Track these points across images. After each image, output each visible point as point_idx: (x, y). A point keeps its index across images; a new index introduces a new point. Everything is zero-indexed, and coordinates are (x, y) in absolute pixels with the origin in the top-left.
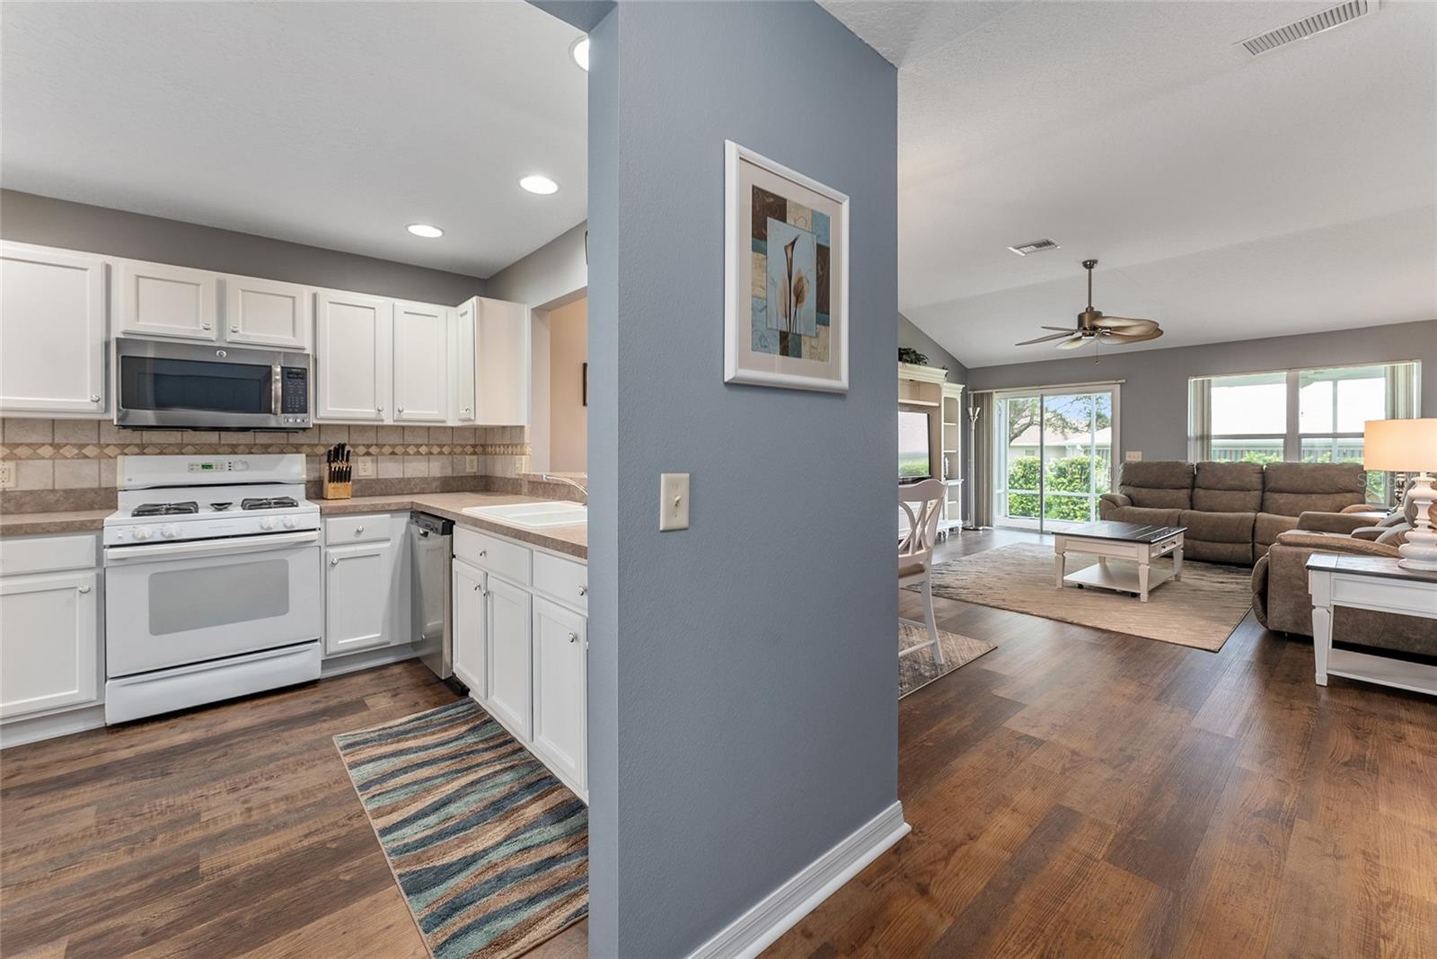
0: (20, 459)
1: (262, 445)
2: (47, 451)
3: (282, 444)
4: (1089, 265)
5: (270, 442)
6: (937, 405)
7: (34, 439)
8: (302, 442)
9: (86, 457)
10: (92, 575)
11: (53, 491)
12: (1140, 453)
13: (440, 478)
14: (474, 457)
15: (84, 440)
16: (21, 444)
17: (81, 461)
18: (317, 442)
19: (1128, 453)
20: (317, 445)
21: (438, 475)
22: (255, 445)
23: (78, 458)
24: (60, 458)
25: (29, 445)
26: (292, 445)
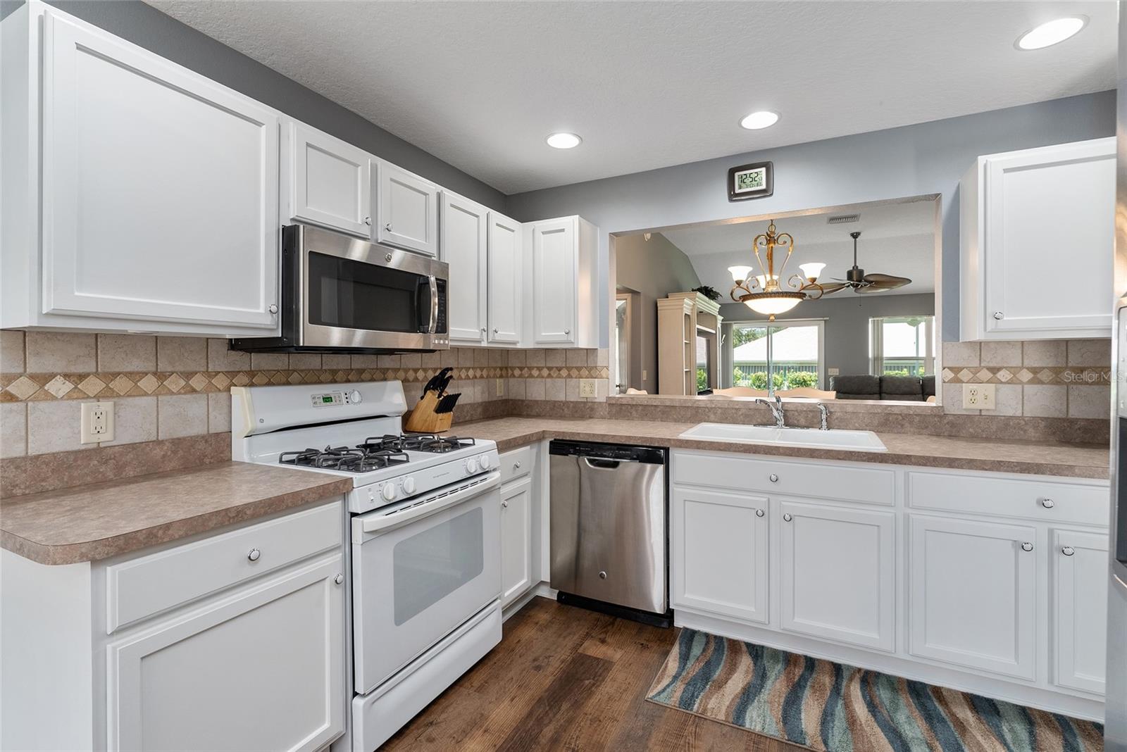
0: (119, 396)
1: (358, 370)
2: (149, 383)
3: (372, 369)
4: (855, 236)
5: (363, 366)
6: (714, 332)
7: (135, 365)
8: (387, 366)
9: (194, 391)
10: (337, 557)
11: (159, 443)
12: (838, 370)
13: (482, 403)
14: (502, 380)
15: (192, 367)
16: (119, 374)
17: (188, 396)
18: (398, 367)
19: (829, 370)
20: (399, 369)
21: (480, 401)
22: (352, 370)
23: (185, 393)
24: (166, 394)
25: (129, 375)
26: (381, 369)
